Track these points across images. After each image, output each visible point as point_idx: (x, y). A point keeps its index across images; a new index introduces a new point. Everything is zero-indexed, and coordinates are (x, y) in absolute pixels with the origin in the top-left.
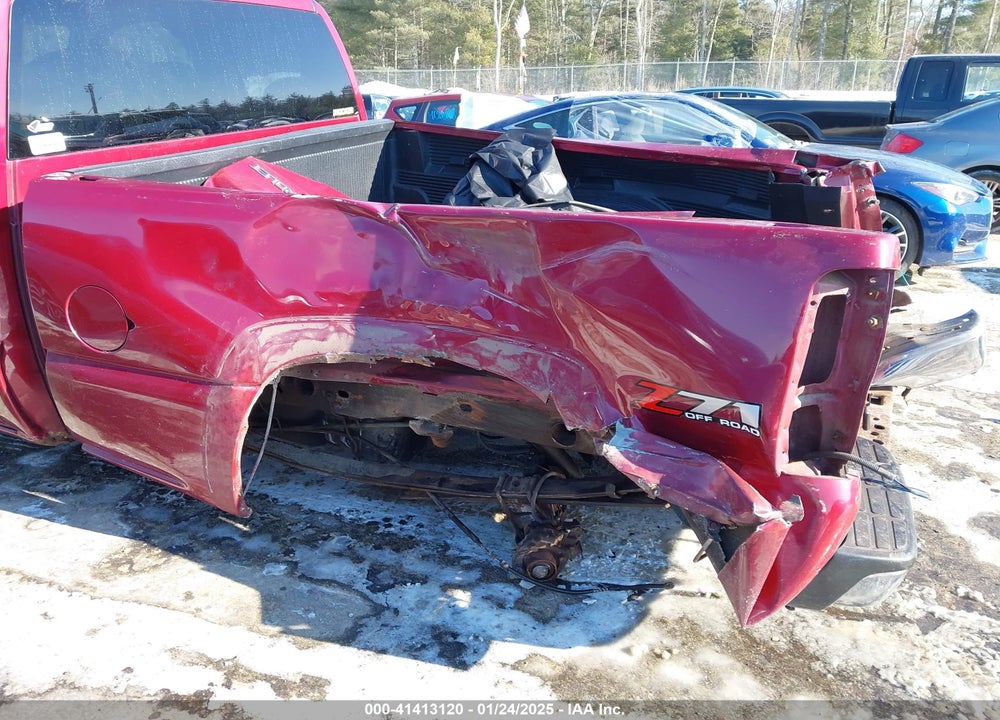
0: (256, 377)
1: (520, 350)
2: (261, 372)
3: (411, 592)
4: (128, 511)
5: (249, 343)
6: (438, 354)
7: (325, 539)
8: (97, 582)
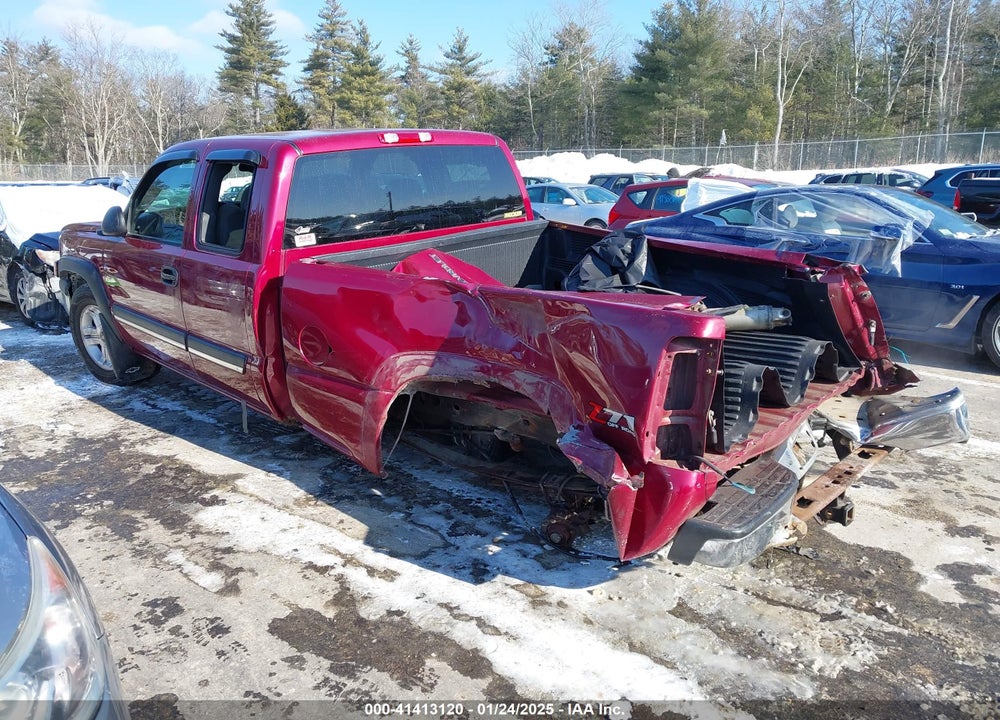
0: (393, 386)
1: (536, 380)
2: (396, 383)
3: (472, 539)
4: (326, 473)
5: (392, 365)
6: (493, 379)
7: (434, 504)
8: (295, 507)
